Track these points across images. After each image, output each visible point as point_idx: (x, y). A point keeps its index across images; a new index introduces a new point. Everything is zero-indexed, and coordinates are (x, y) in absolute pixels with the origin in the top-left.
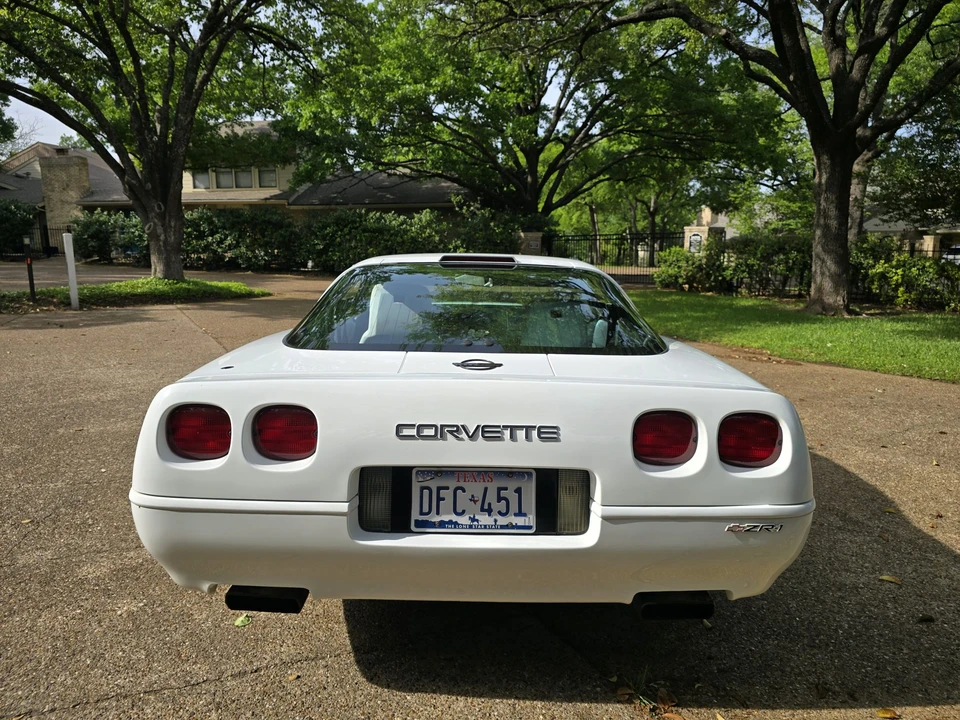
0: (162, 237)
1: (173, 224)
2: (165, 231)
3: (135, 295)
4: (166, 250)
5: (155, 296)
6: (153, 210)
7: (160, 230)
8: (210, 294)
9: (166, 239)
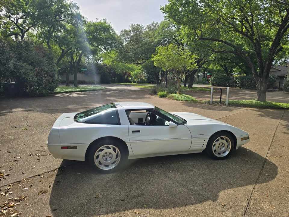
0: (260, 89)
1: (263, 85)
2: (261, 87)
3: (245, 104)
4: (260, 92)
5: (250, 105)
6: (259, 80)
7: (259, 86)
8: (269, 107)
9: (261, 89)
